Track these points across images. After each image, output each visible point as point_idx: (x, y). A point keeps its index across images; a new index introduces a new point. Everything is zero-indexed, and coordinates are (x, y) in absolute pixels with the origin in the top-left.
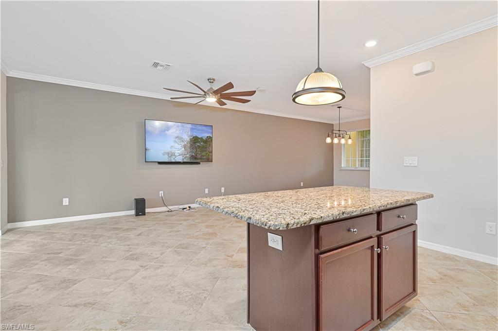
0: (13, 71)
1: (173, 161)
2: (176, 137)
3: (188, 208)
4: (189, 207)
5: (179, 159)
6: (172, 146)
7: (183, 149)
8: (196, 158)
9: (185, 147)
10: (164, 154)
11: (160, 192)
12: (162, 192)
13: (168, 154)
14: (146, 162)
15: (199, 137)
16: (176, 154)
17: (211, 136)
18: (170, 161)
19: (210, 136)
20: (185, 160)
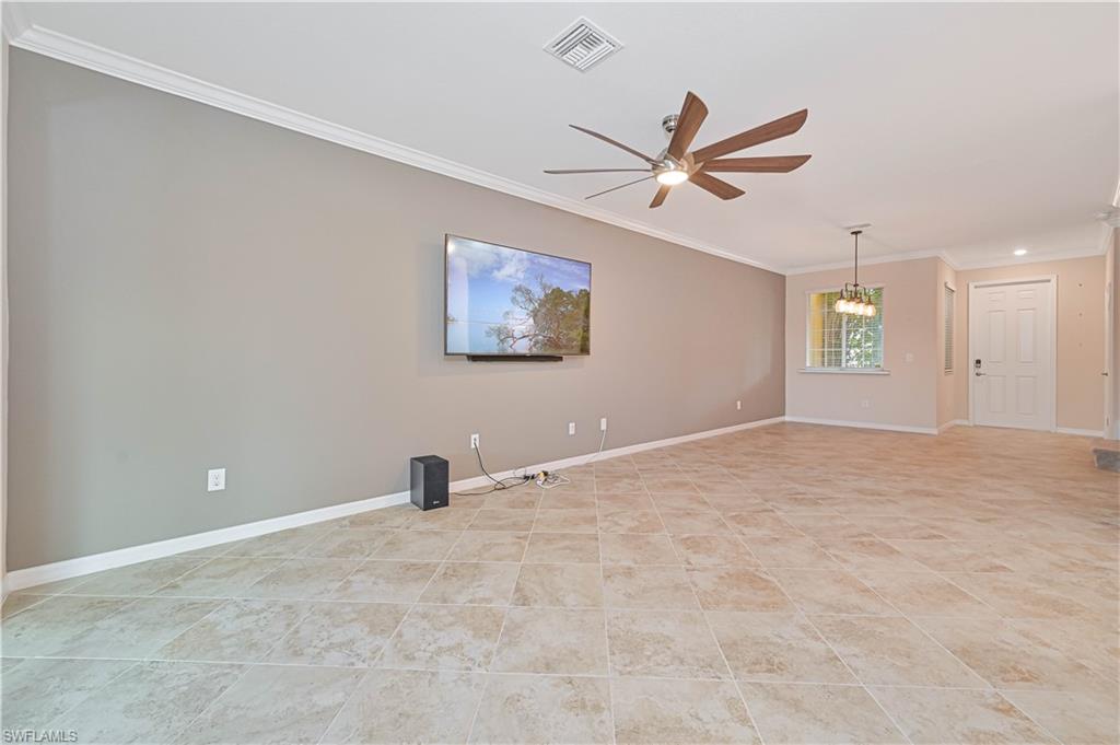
0: (35, 26)
1: (510, 351)
2: (518, 289)
3: (542, 477)
4: (546, 474)
5: (522, 347)
6: (507, 313)
7: (531, 320)
8: (557, 346)
9: (535, 314)
10: (488, 334)
11: (473, 437)
12: (477, 436)
13: (499, 332)
14: (446, 354)
15: (565, 291)
16: (517, 334)
17: (588, 289)
18: (501, 353)
19: (585, 290)
20: (535, 351)
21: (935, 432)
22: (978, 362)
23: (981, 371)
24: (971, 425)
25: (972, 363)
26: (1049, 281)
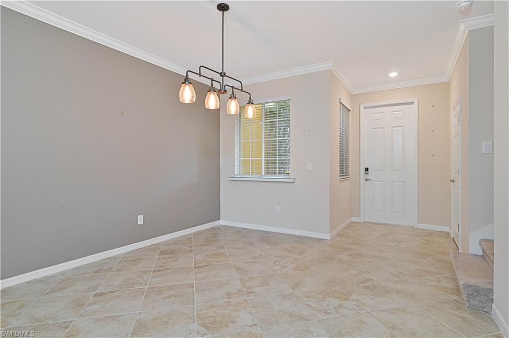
21: (327, 237)
22: (367, 169)
23: (368, 177)
24: (362, 221)
25: (363, 171)
26: (413, 103)
